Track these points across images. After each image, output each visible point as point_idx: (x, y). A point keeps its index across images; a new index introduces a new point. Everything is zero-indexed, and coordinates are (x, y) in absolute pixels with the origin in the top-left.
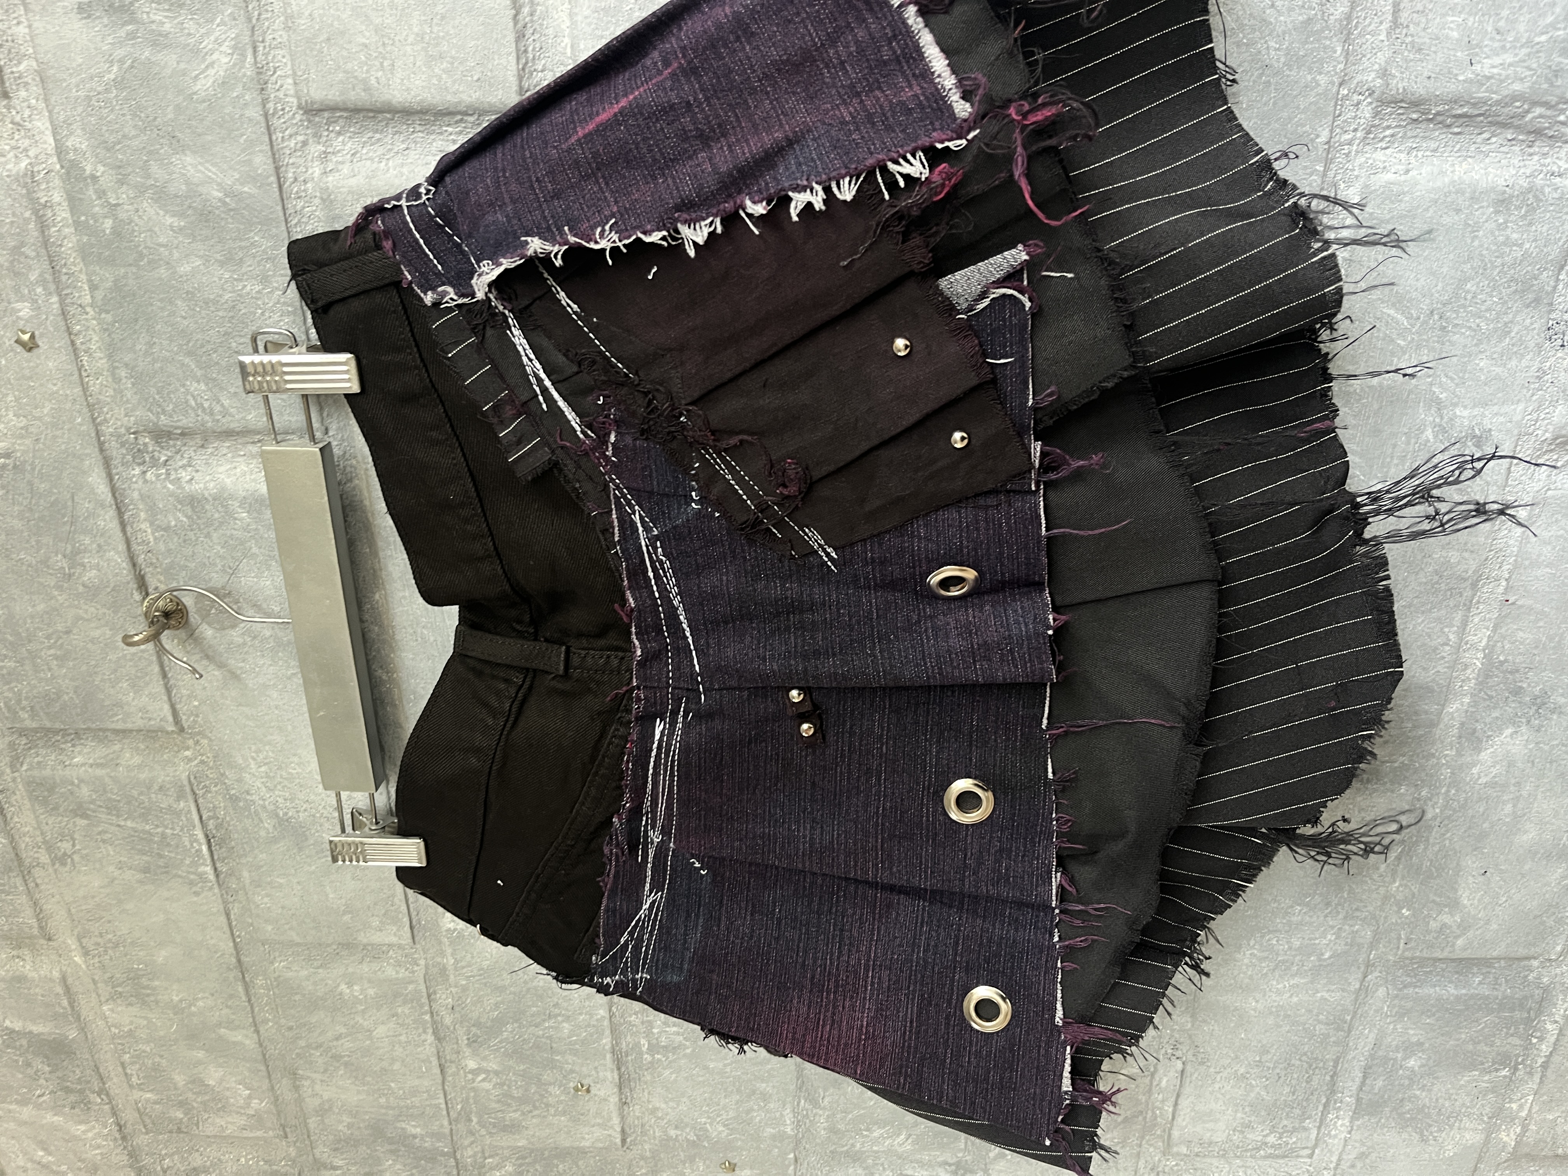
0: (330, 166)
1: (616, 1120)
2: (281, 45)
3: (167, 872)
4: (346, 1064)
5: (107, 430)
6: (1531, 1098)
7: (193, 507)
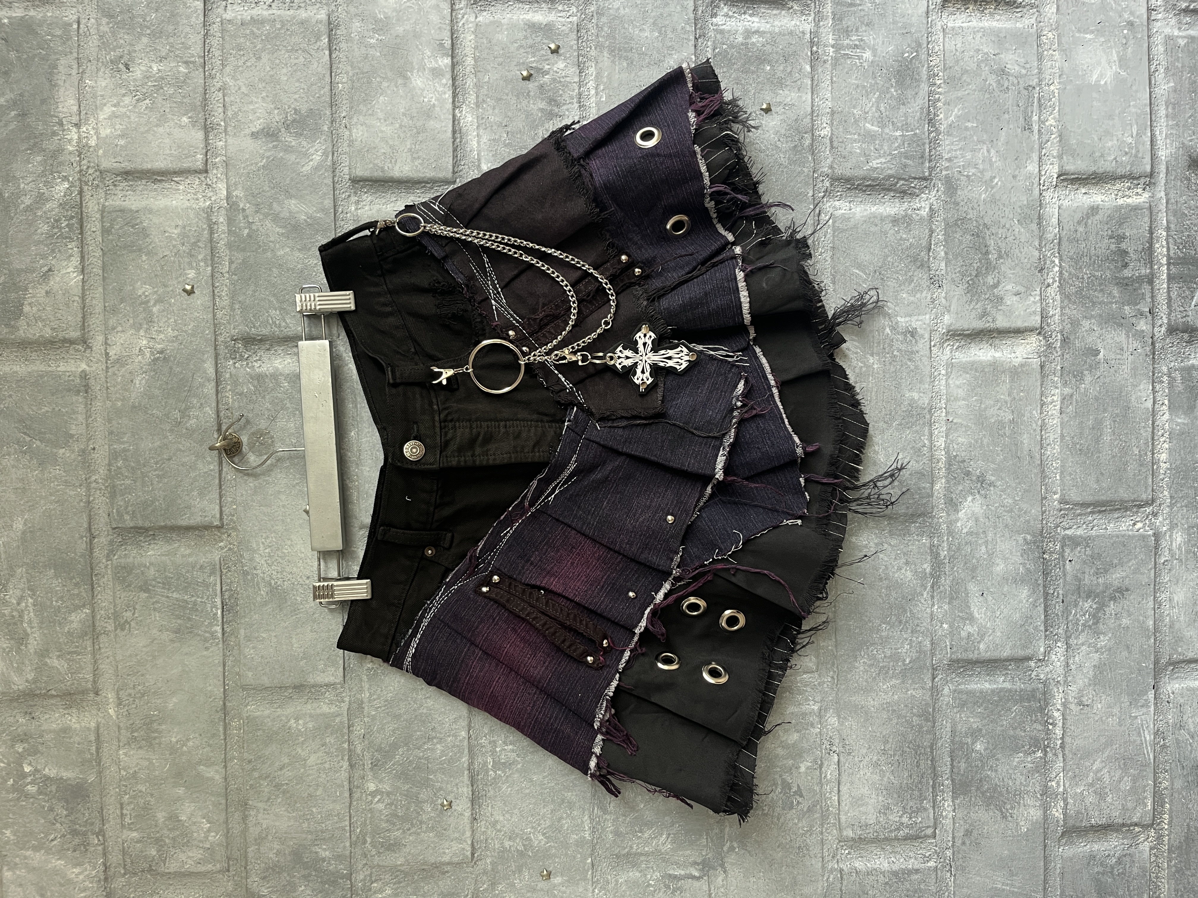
0: (360, 206)
1: (468, 834)
2: (345, 153)
3: (191, 632)
4: (284, 792)
5: (220, 339)
6: (1061, 774)
7: (258, 381)
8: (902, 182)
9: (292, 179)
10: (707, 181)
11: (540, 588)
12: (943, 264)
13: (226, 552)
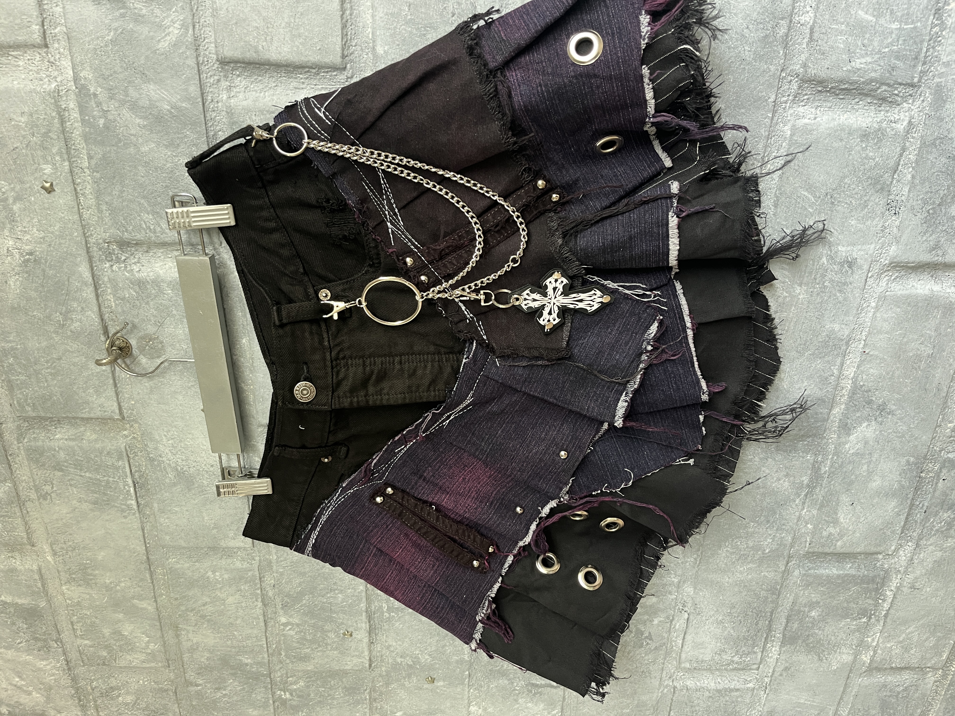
0: (232, 94)
1: (366, 653)
2: (209, 25)
3: (108, 504)
4: (208, 621)
5: (92, 240)
6: (878, 634)
7: (139, 287)
8: (884, 88)
9: (147, 57)
10: (651, 109)
11: (431, 504)
12: (906, 189)
13: (130, 440)
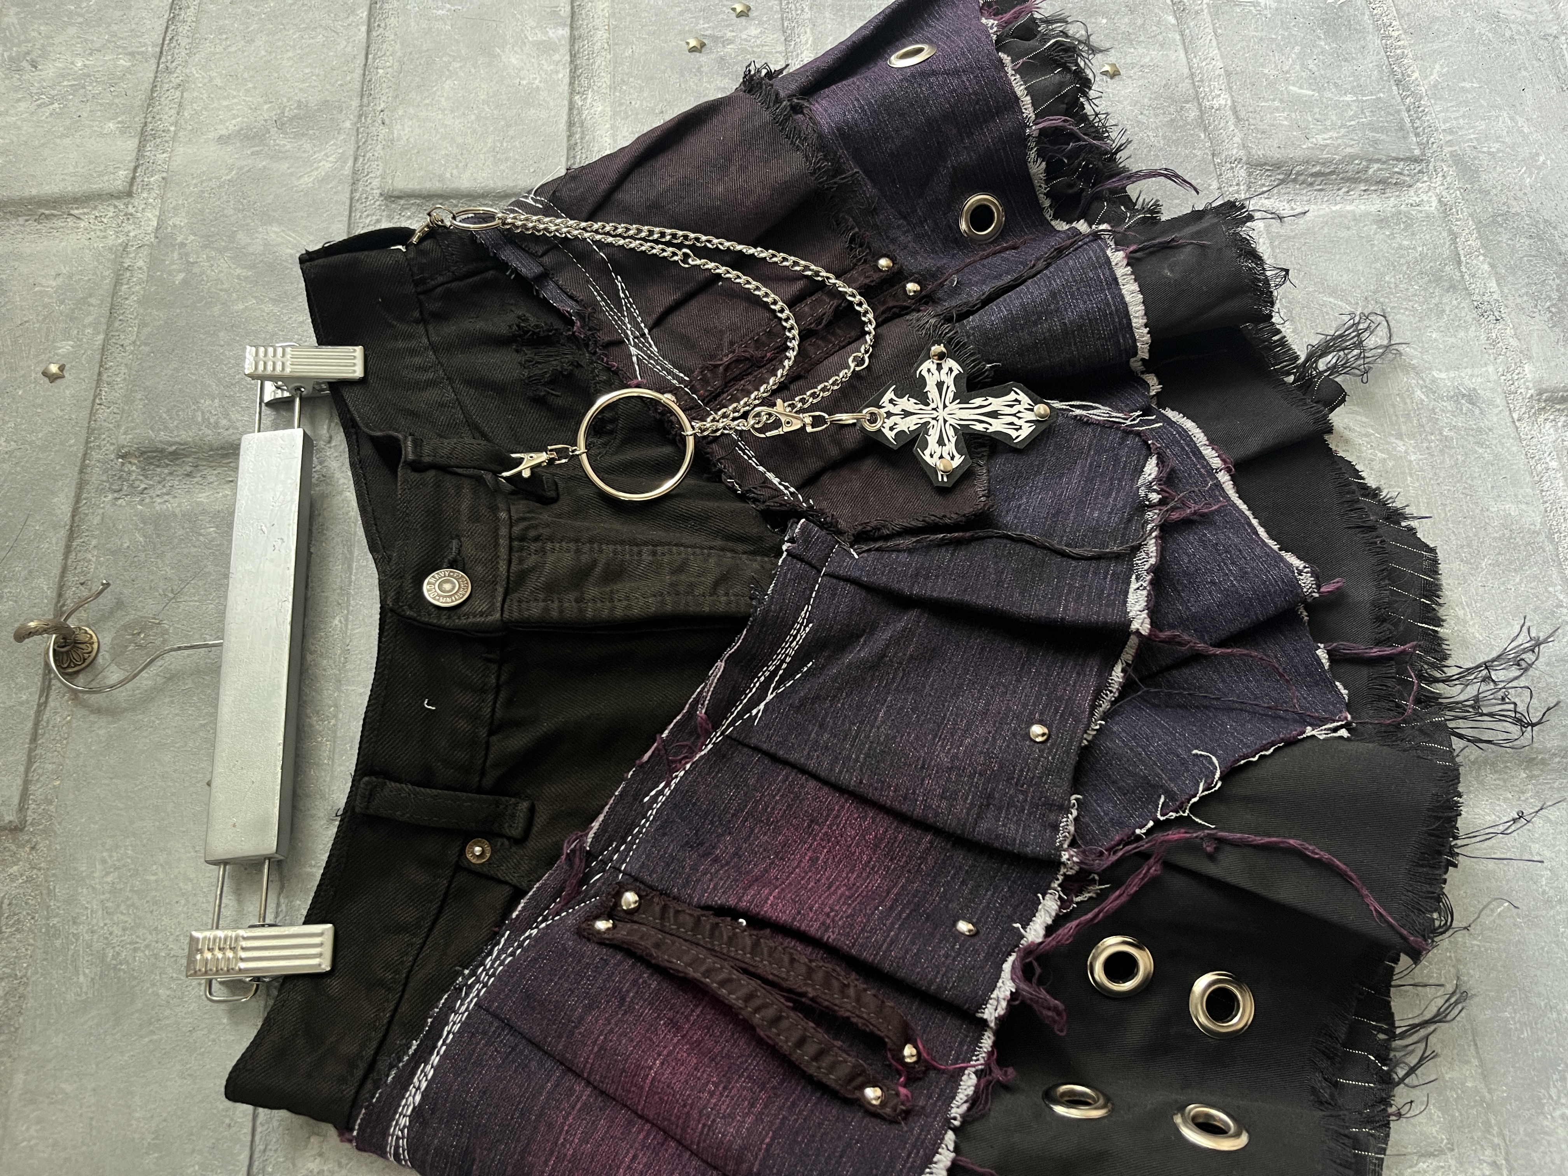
5: (96, 454)
7: (156, 526)
8: (1376, 166)
9: (277, 196)
10: (1028, 111)
11: (734, 913)
12: (1493, 285)
13: (20, 886)
